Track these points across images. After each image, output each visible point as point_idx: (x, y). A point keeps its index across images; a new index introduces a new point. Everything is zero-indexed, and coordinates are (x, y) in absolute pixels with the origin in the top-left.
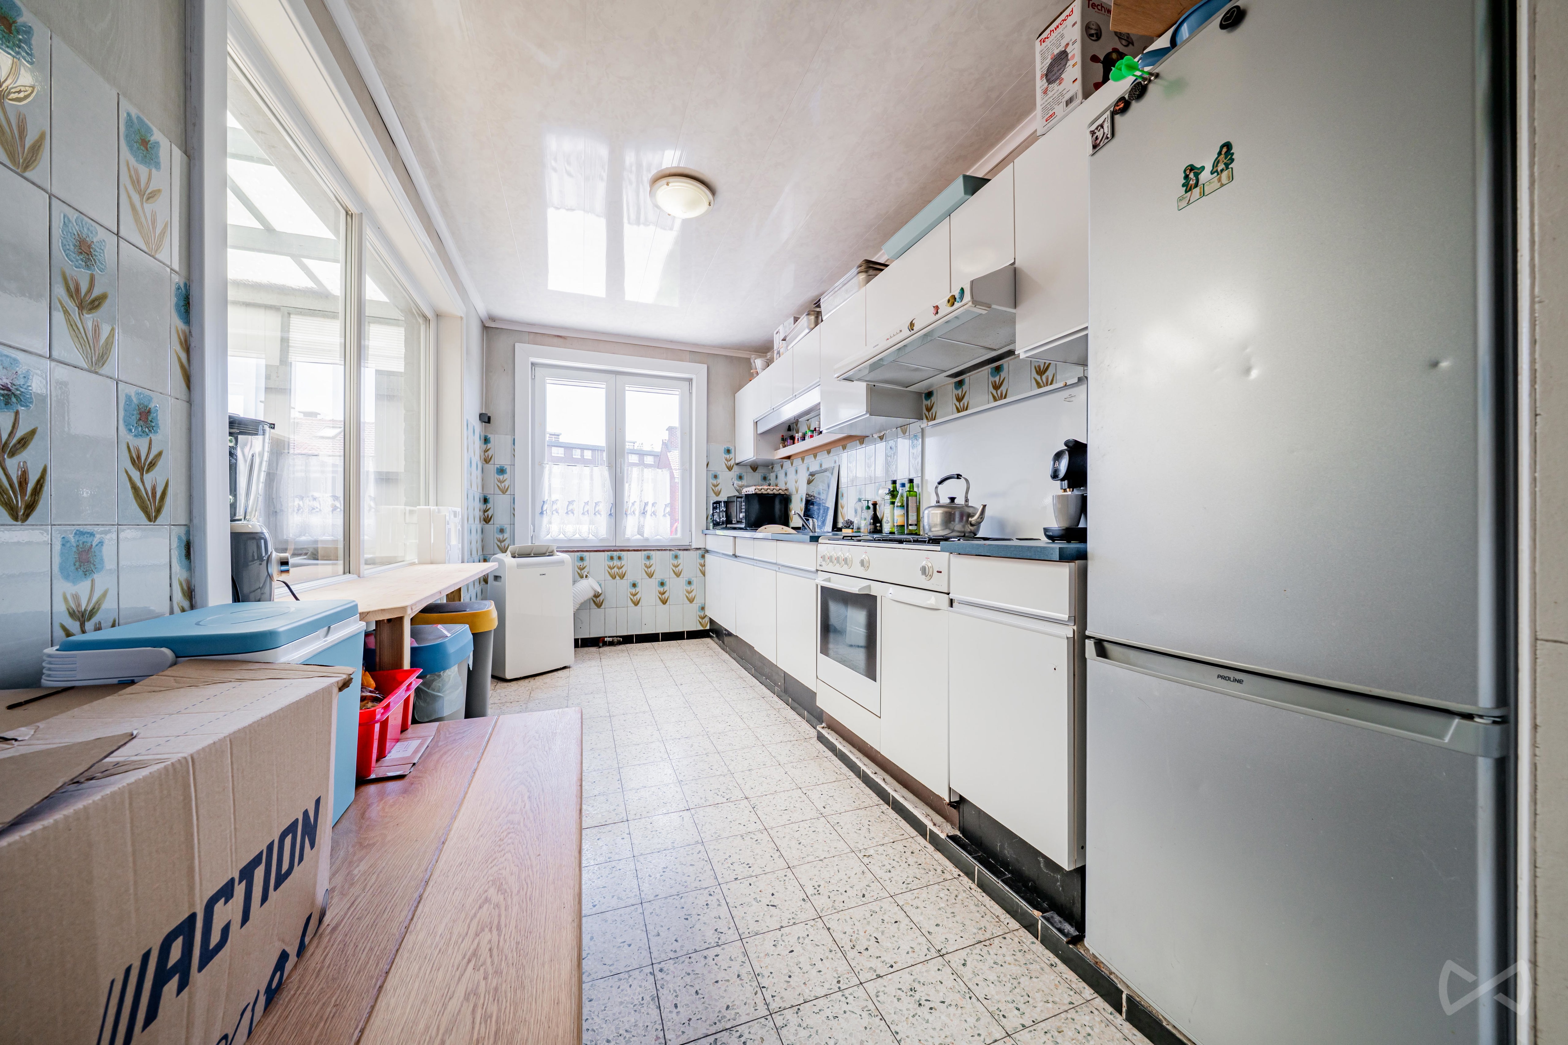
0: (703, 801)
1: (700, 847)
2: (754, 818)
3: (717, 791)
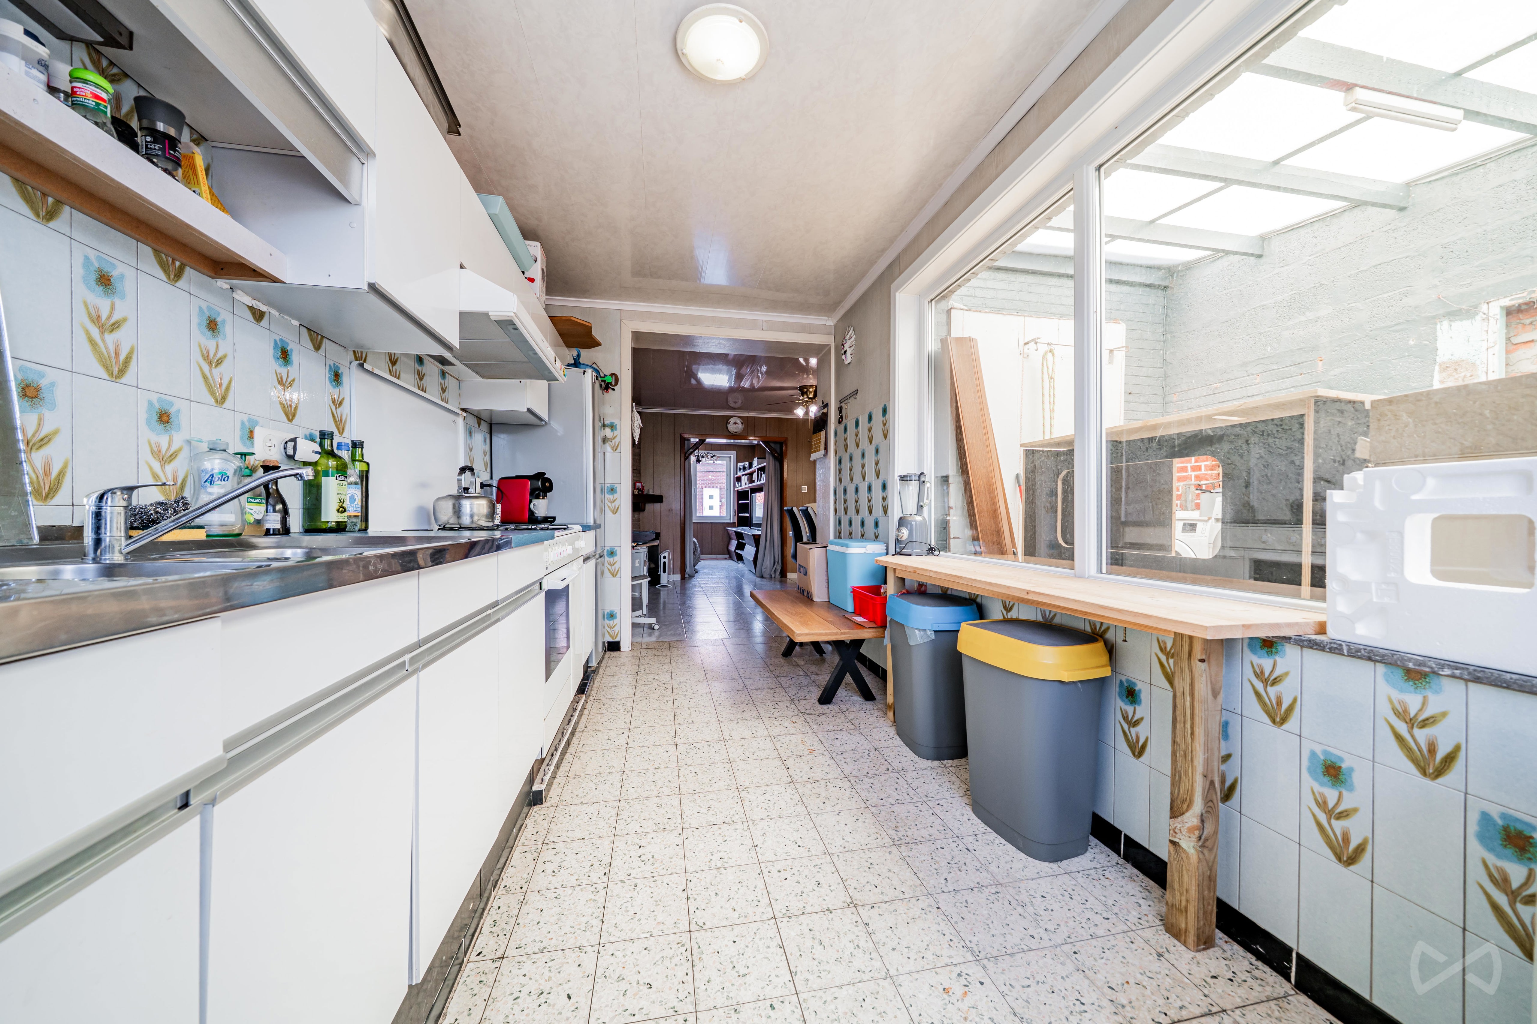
0: (712, 745)
1: (721, 720)
2: (678, 732)
3: (698, 751)
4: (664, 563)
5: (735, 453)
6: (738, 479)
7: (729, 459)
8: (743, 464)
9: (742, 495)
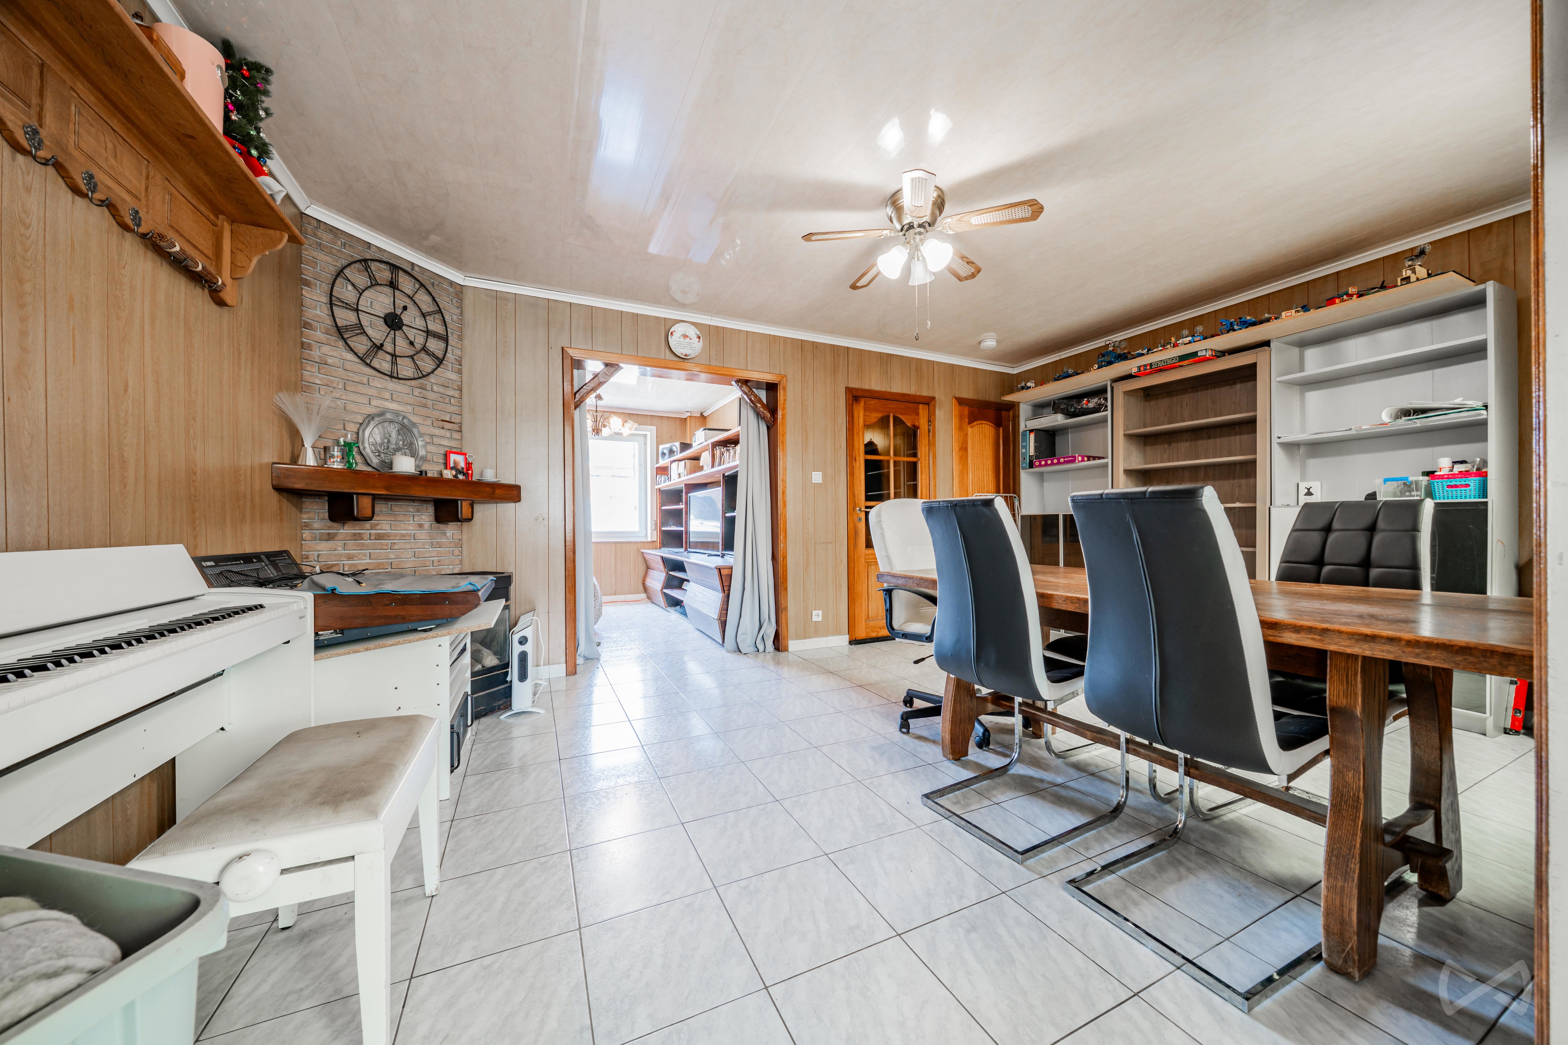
4: (523, 657)
5: (654, 428)
6: (663, 471)
7: (642, 439)
8: (668, 445)
9: (675, 495)
